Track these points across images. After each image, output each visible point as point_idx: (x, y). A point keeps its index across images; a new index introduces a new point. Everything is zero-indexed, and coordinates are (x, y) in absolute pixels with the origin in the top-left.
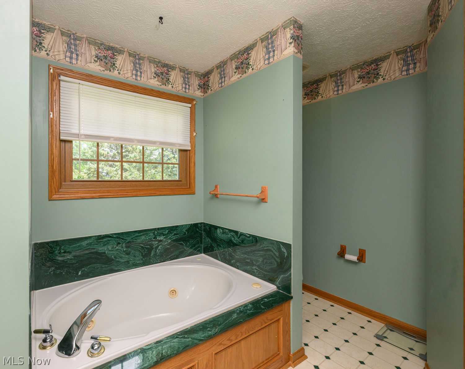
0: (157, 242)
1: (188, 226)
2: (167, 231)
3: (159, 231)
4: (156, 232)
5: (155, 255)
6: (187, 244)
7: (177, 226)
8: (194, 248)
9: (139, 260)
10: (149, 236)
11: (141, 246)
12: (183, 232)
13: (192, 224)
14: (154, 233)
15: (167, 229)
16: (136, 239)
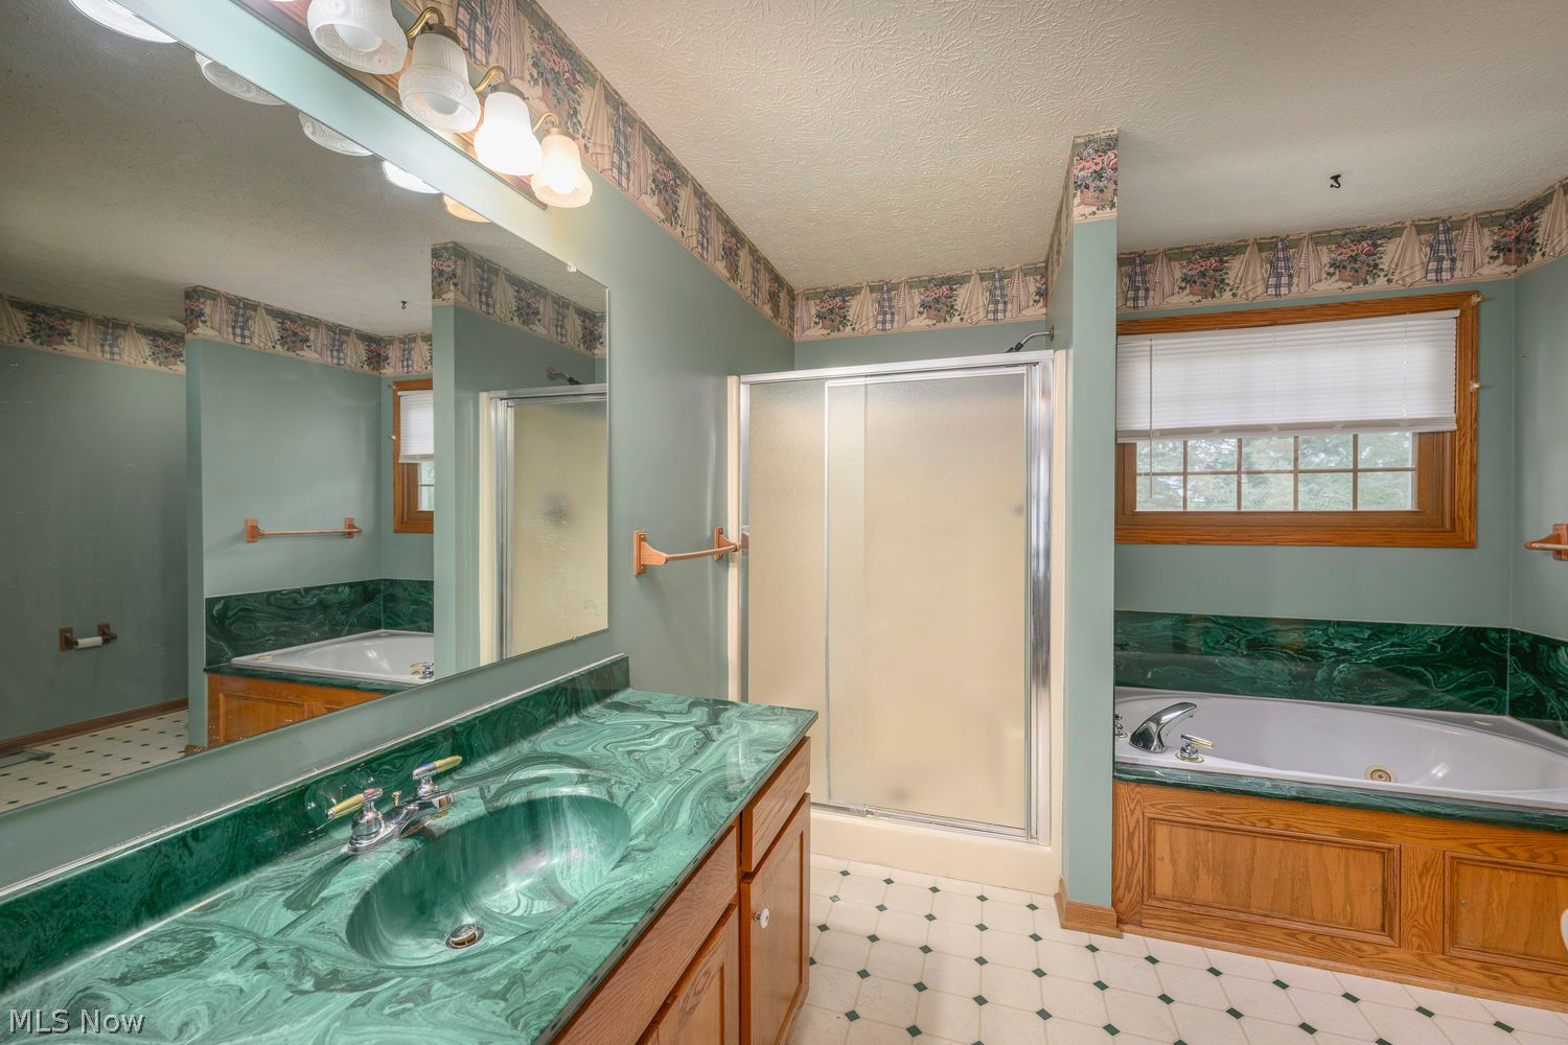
0: (1335, 654)
1: (1445, 629)
2: (1367, 633)
3: (1340, 629)
4: (1331, 630)
5: (1329, 681)
6: (1439, 677)
7: (1403, 625)
8: (1468, 693)
9: (1281, 683)
10: (1311, 636)
11: (1286, 653)
12: (1426, 642)
13: (1461, 627)
14: (1325, 631)
15: (1368, 629)
16: (1273, 636)
